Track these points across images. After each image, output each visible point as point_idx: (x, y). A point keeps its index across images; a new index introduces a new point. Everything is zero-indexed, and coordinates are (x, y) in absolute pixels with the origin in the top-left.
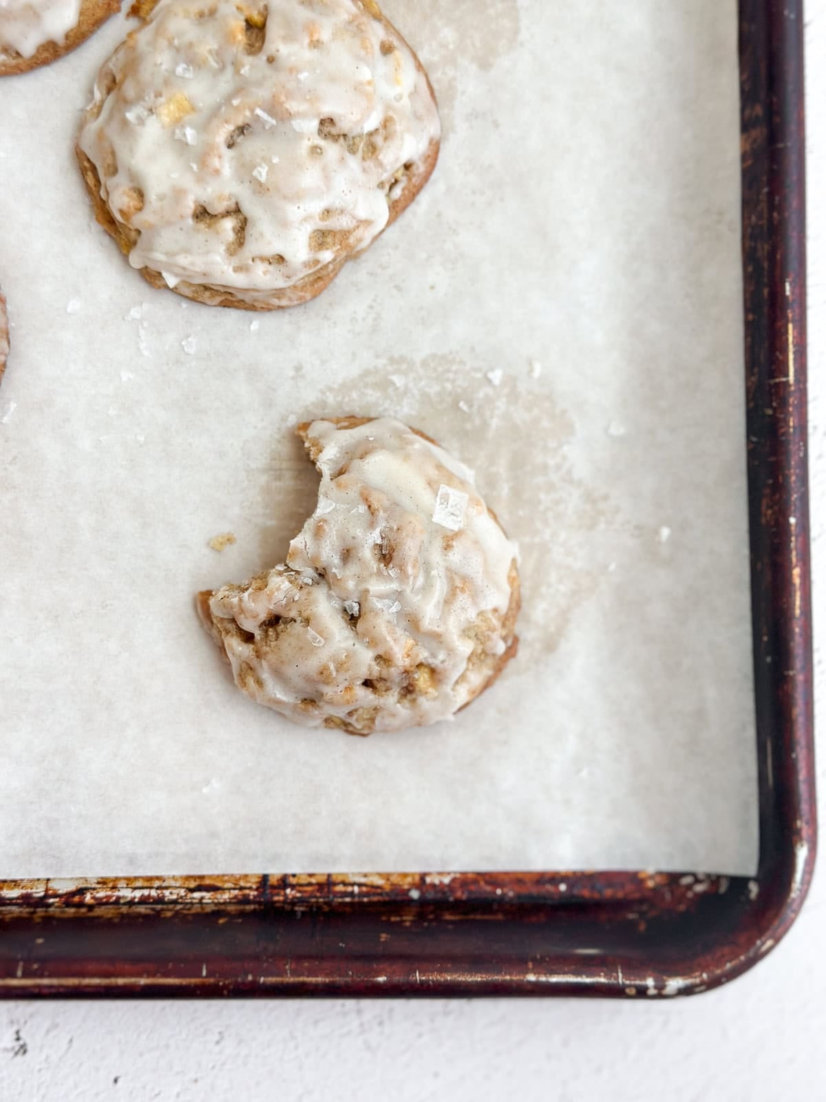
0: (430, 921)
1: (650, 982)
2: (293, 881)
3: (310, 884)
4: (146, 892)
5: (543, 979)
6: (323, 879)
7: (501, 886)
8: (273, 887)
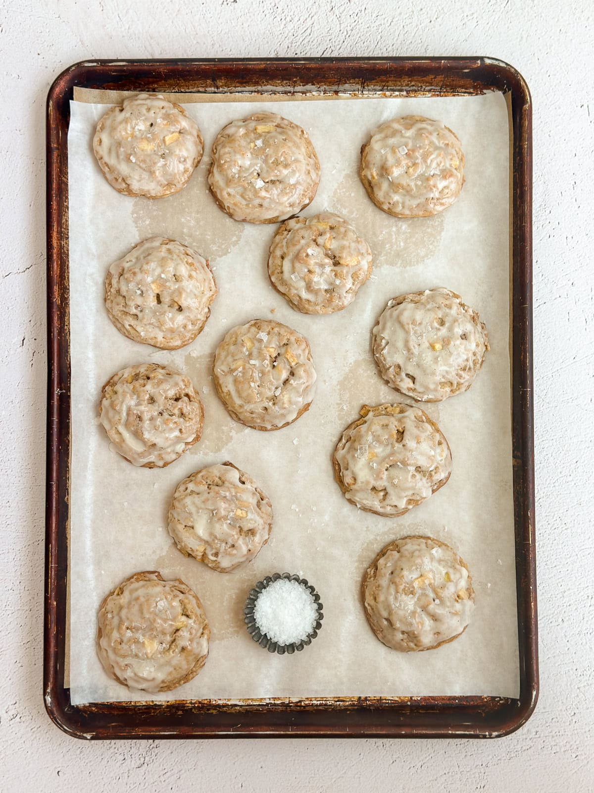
0: (415, 713)
1: (487, 733)
2: (369, 698)
3: (374, 700)
4: (321, 702)
5: (454, 732)
6: (379, 698)
7: (437, 701)
8: (363, 701)
